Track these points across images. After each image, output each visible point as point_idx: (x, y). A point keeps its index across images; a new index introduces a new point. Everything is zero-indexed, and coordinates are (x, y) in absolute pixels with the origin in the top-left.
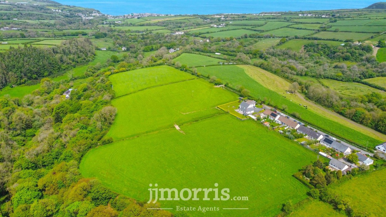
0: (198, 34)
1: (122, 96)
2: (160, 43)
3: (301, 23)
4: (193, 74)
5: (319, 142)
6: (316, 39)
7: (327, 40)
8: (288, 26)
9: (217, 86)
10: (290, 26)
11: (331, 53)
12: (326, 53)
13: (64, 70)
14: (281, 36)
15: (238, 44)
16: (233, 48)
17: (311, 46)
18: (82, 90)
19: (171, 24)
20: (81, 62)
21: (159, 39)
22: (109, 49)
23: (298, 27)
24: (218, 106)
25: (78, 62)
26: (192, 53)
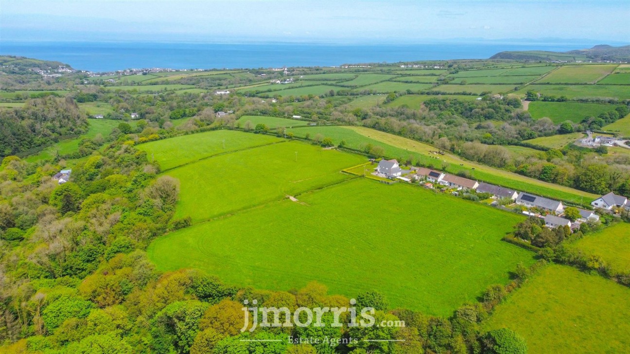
0: (255, 93)
1: (174, 168)
2: (195, 106)
3: (409, 75)
4: (279, 136)
5: (515, 202)
6: (437, 93)
7: (455, 94)
8: (391, 79)
9: (326, 148)
10: (394, 80)
11: (466, 110)
12: (459, 110)
13: (39, 145)
14: (386, 91)
15: (324, 103)
16: (319, 109)
17: (434, 103)
18: (94, 167)
19: (203, 81)
20: (66, 134)
21: (194, 100)
22: (109, 117)
23: (406, 80)
24: (344, 170)
25: (61, 135)
26: (258, 115)
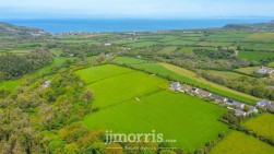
0: (121, 45)
1: (90, 83)
4: (132, 69)
6: (199, 46)
7: (206, 46)
11: (211, 54)
12: (208, 54)
13: (36, 69)
14: (177, 45)
15: (151, 50)
17: (197, 51)
18: (59, 82)
19: (100, 38)
22: (62, 56)
25: (43, 65)
